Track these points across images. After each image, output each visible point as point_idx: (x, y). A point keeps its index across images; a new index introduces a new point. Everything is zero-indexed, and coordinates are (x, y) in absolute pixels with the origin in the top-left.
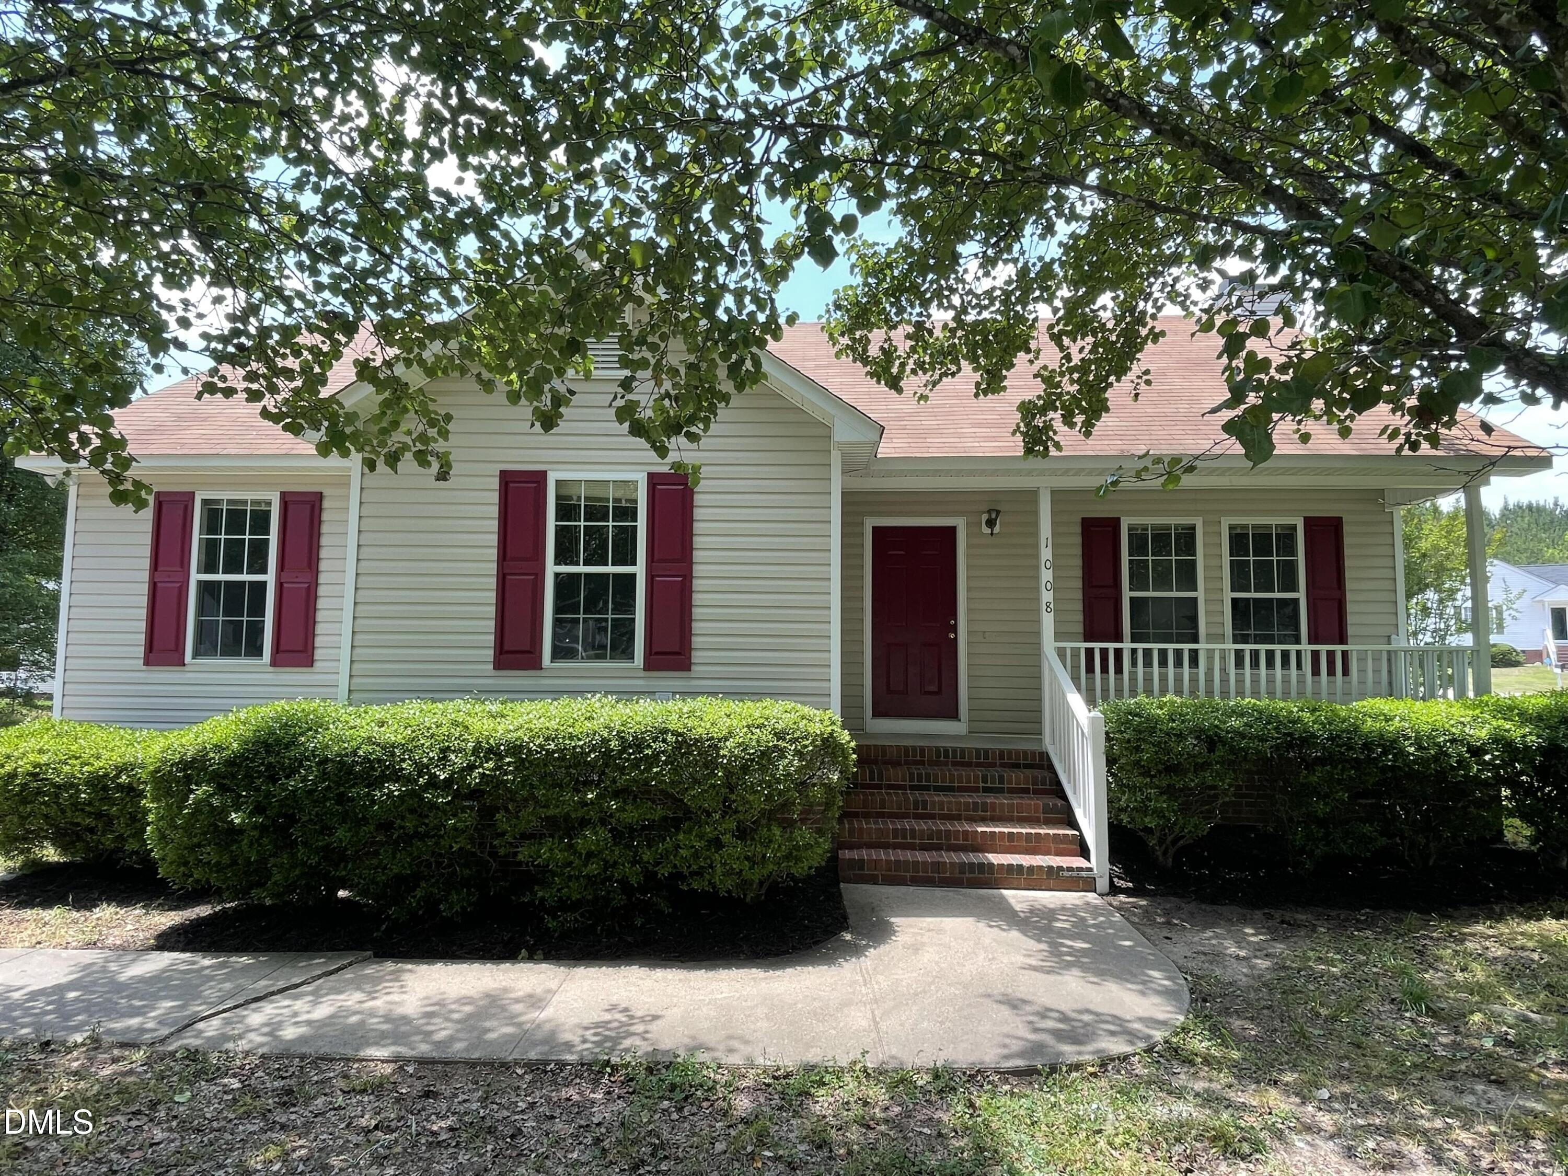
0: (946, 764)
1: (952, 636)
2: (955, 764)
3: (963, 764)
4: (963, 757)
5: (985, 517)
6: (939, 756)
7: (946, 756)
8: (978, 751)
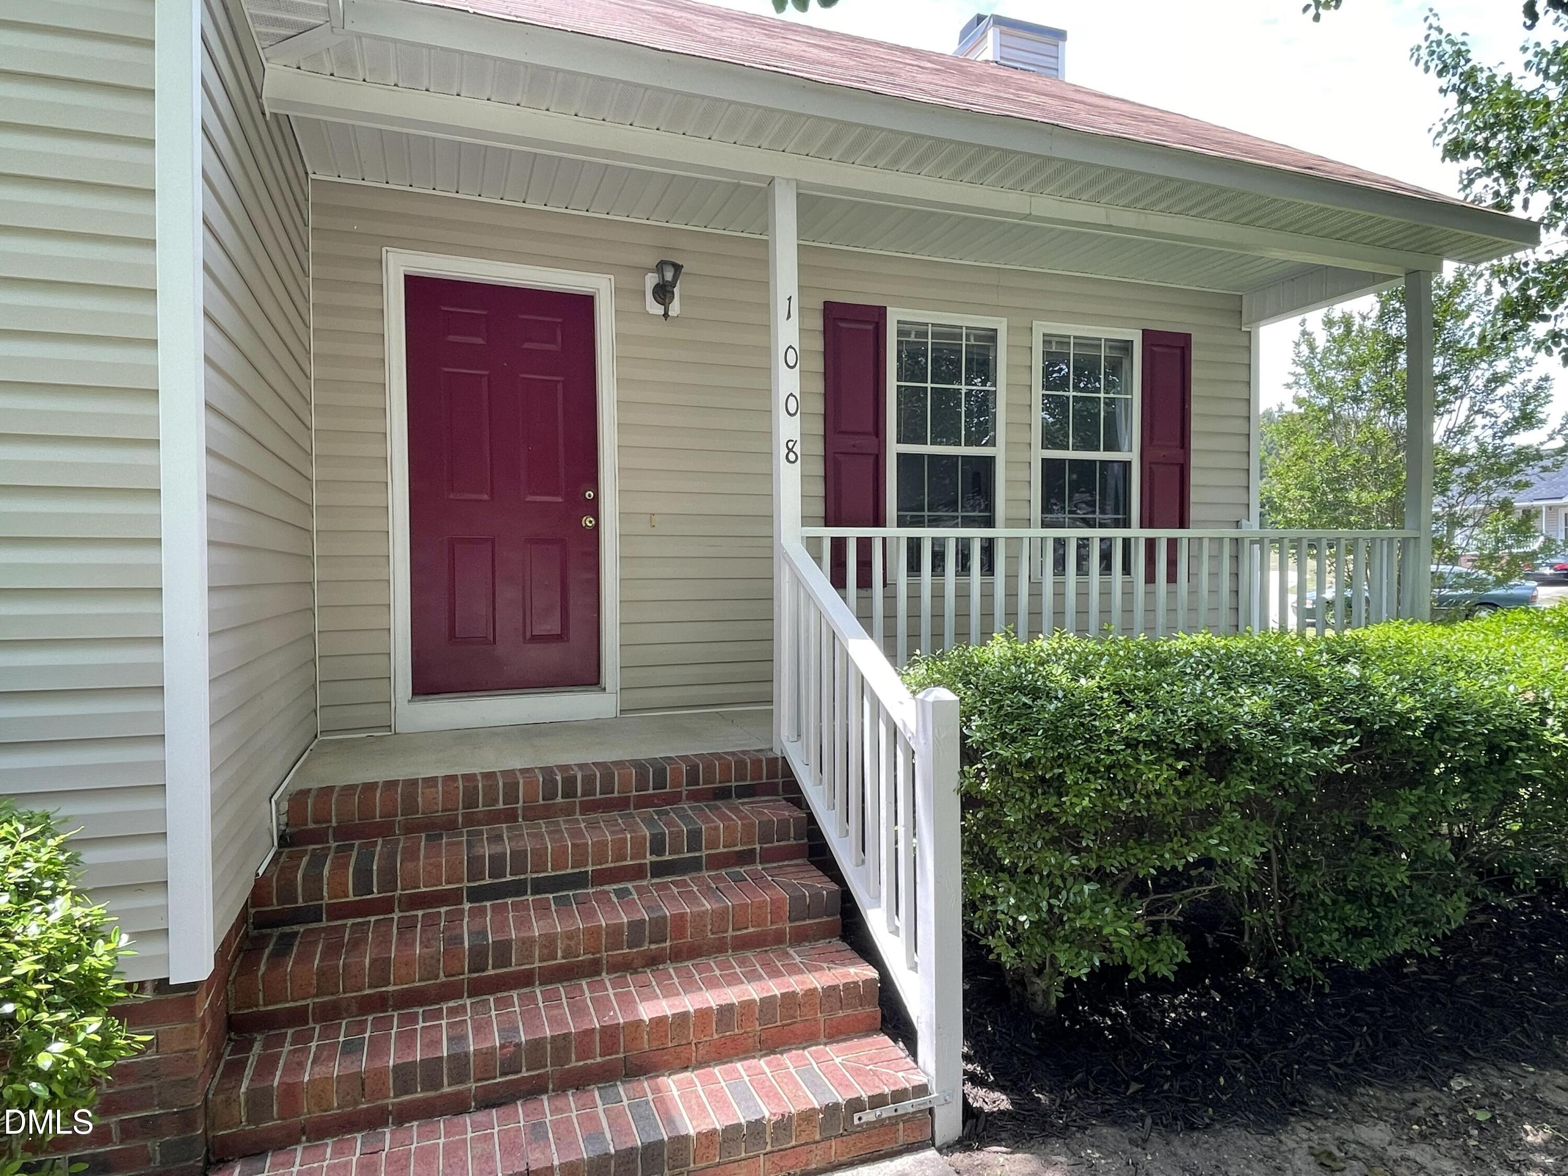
0: (568, 811)
1: (588, 522)
2: (588, 808)
3: (607, 806)
4: (607, 788)
5: (651, 280)
6: (550, 794)
7: (569, 792)
8: (639, 766)
